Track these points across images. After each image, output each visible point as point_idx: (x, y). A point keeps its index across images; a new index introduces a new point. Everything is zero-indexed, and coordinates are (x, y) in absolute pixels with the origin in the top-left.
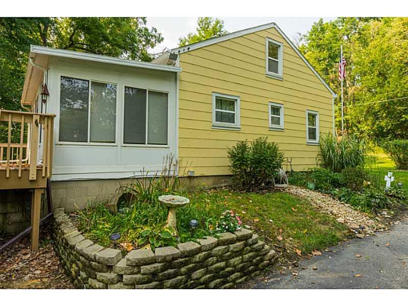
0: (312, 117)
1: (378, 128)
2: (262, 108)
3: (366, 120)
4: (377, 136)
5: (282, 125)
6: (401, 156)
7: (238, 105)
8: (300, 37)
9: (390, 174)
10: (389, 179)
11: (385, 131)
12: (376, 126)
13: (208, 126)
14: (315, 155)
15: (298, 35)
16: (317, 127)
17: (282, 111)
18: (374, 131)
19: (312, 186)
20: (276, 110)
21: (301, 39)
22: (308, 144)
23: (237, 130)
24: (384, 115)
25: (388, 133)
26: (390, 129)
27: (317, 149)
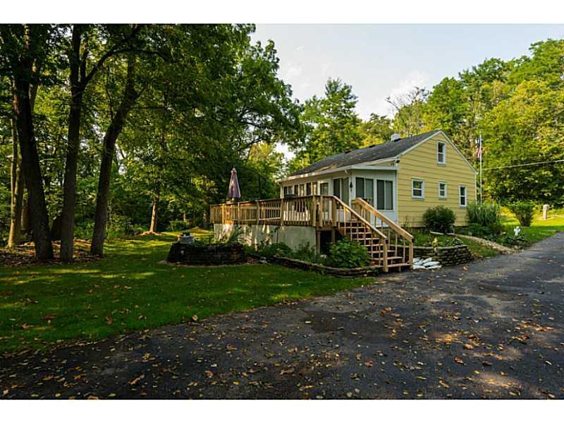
0: (462, 189)
1: (501, 188)
2: (434, 185)
3: (489, 181)
4: (500, 195)
5: (445, 196)
6: (525, 216)
7: (423, 185)
8: (417, 91)
9: (518, 227)
10: (517, 231)
11: (508, 191)
12: (499, 186)
13: (409, 198)
14: (465, 215)
15: (415, 89)
16: (465, 196)
17: (446, 187)
18: (497, 191)
19: (470, 233)
20: (442, 186)
21: (418, 93)
22: (461, 208)
23: (422, 200)
24: (508, 176)
25: (511, 193)
26: (514, 190)
27: (465, 211)
